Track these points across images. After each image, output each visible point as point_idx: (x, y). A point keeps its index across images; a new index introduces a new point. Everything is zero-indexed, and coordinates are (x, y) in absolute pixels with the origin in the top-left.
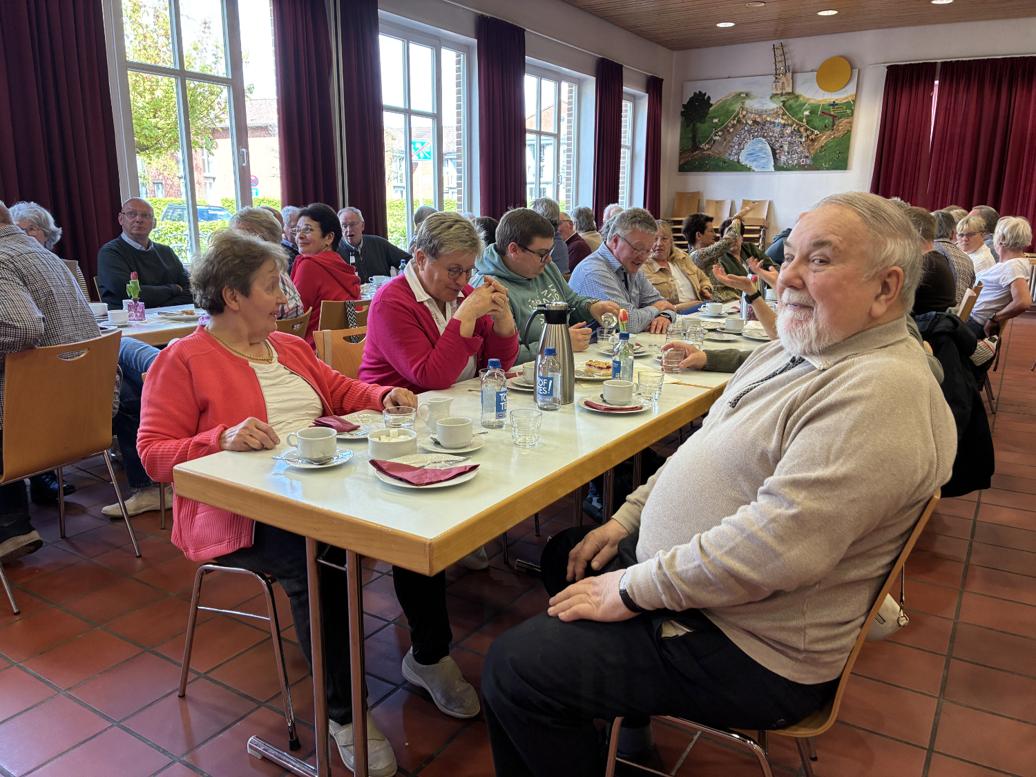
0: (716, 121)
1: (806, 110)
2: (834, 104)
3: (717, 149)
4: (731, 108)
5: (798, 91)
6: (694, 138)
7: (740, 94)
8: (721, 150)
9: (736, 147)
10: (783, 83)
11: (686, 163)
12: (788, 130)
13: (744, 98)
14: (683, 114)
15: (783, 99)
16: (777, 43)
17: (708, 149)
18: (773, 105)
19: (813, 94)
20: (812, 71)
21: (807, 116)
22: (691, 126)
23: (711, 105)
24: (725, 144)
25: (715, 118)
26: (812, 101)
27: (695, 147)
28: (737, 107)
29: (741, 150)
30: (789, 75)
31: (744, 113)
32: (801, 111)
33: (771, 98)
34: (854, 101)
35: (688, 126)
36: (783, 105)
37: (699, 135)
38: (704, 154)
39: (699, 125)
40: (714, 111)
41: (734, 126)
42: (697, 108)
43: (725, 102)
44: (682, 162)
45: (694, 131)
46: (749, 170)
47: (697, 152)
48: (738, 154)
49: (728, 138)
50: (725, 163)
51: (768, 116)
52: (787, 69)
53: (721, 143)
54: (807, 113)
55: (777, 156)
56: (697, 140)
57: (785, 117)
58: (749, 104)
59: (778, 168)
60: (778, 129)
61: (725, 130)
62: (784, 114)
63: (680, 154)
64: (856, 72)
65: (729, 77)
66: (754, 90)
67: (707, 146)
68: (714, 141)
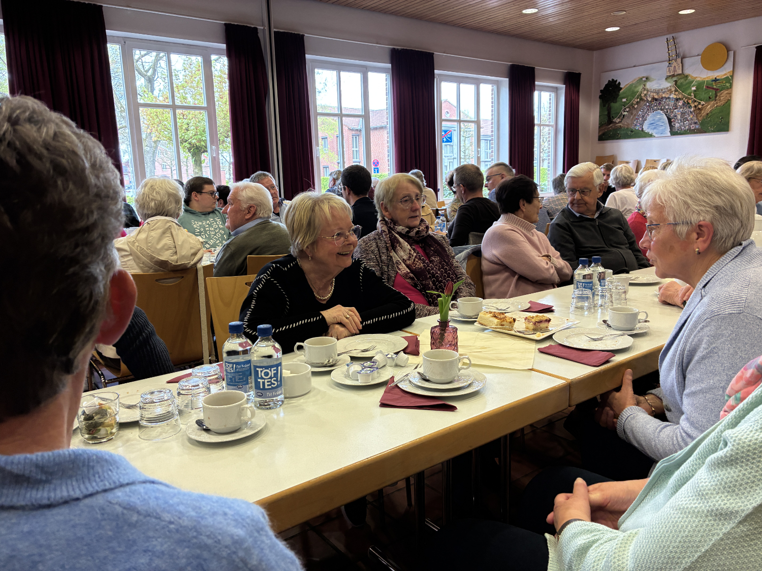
0: (624, 100)
1: (693, 86)
2: (716, 80)
3: (625, 122)
4: (636, 90)
5: (686, 72)
6: (609, 115)
7: (642, 79)
8: (629, 121)
9: (641, 119)
10: (675, 67)
11: (603, 134)
12: (681, 103)
13: (645, 81)
14: (601, 97)
15: (675, 79)
16: (670, 36)
17: (619, 122)
18: (667, 85)
19: (699, 74)
20: (698, 55)
21: (695, 91)
22: (607, 106)
23: (621, 89)
24: (632, 117)
25: (624, 98)
26: (698, 79)
27: (610, 121)
28: (640, 88)
29: (644, 121)
30: (679, 60)
31: (645, 92)
32: (690, 87)
33: (666, 79)
34: (732, 76)
35: (604, 106)
36: (676, 84)
37: (613, 112)
38: (617, 126)
39: (612, 104)
40: (624, 93)
41: (638, 103)
42: (611, 92)
43: (631, 85)
44: (600, 134)
45: (609, 109)
46: (651, 136)
47: (611, 125)
48: (642, 124)
49: (634, 112)
50: (632, 132)
51: (664, 93)
52: (677, 55)
53: (629, 117)
54: (694, 88)
55: (672, 124)
56: (611, 116)
57: (677, 93)
58: (649, 85)
59: (674, 133)
60: (672, 103)
61: (632, 106)
62: (676, 91)
63: (599, 127)
64: (731, 53)
65: (634, 66)
66: (653, 75)
67: (618, 120)
68: (624, 116)
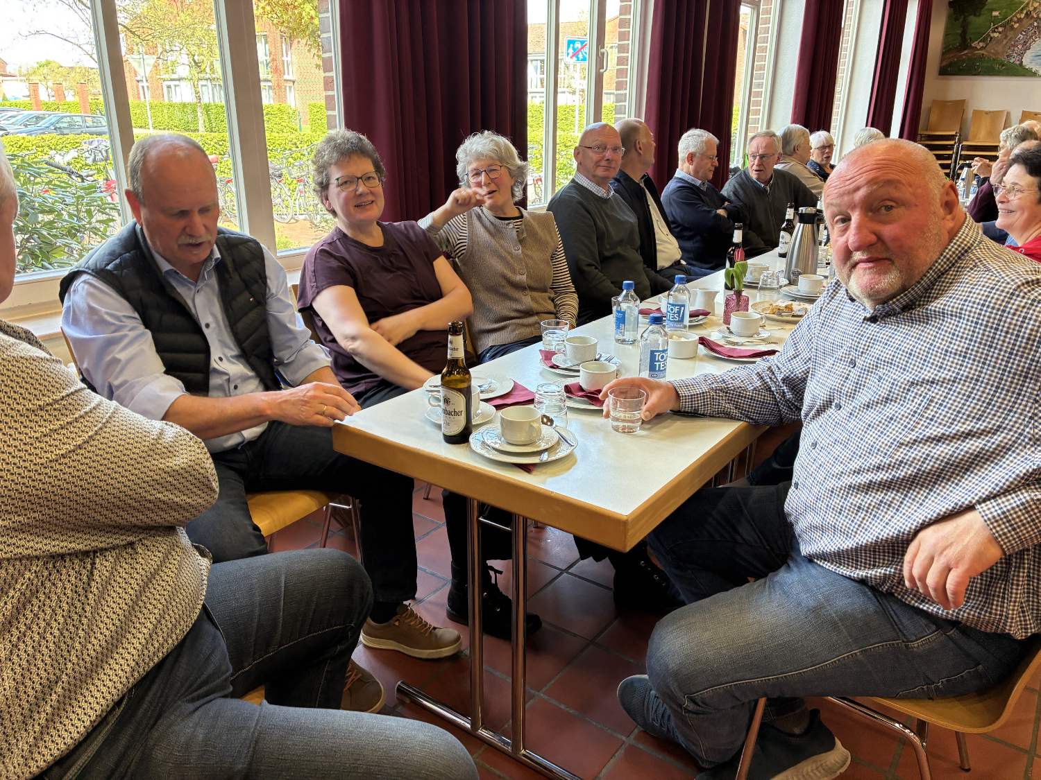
0: (996, 13)
3: (993, 49)
6: (963, 35)
8: (999, 49)
9: (1020, 47)
11: (950, 65)
14: (951, 4)
17: (982, 48)
22: (961, 20)
24: (1004, 42)
25: (996, 10)
27: (965, 44)
29: (1025, 50)
31: (1036, 5)
35: (956, 19)
37: (971, 31)
38: (976, 54)
39: (972, 18)
40: (994, 2)
41: (1020, 20)
44: (944, 63)
45: (965, 27)
46: (1034, 74)
47: (966, 52)
48: (1022, 55)
49: (1011, 34)
50: (1003, 66)
53: (999, 42)
56: (968, 37)
61: (1008, 26)
63: (943, 54)
67: (981, 44)
68: (991, 38)
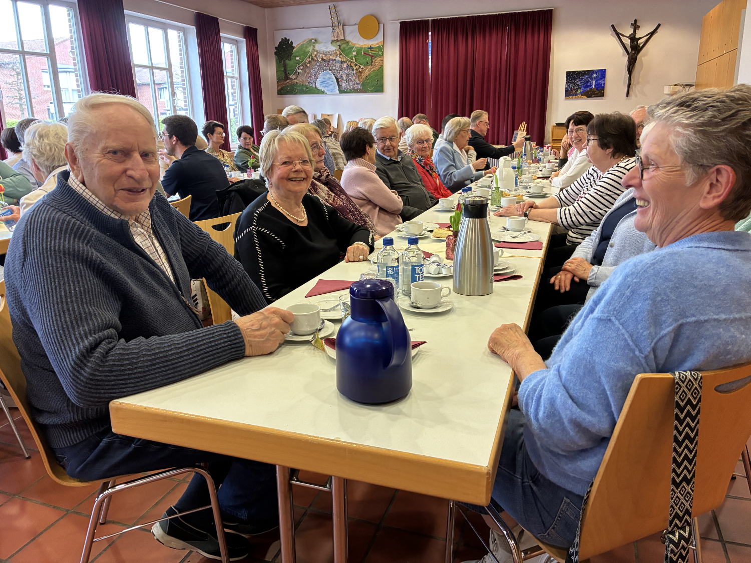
0: (298, 58)
1: (354, 51)
2: (371, 48)
3: (301, 79)
4: (307, 50)
5: (348, 39)
6: (285, 71)
7: (311, 40)
8: (304, 79)
9: (313, 77)
10: (338, 33)
11: (282, 89)
12: (345, 66)
13: (314, 43)
14: (276, 53)
15: (339, 43)
16: (331, 4)
17: (295, 79)
18: (333, 48)
19: (359, 42)
20: (355, 24)
21: (355, 56)
22: (282, 62)
23: (294, 48)
24: (305, 75)
26: (357, 46)
27: (287, 78)
28: (310, 49)
29: (316, 79)
30: (341, 27)
31: (315, 53)
32: (351, 52)
33: (331, 43)
34: (383, 46)
35: (280, 62)
36: (340, 48)
37: (288, 69)
38: (293, 82)
39: (287, 61)
40: (296, 52)
41: (310, 62)
42: (284, 50)
43: (302, 45)
44: (279, 88)
45: (285, 66)
46: (323, 93)
47: (288, 81)
48: (315, 82)
49: (307, 70)
50: (307, 88)
51: (331, 55)
52: (339, 23)
53: (303, 75)
54: (354, 53)
55: (340, 83)
56: (287, 72)
57: (341, 56)
59: (342, 91)
60: (338, 65)
61: (305, 65)
62: (340, 54)
63: (278, 82)
64: (381, 25)
65: (303, 28)
66: (320, 39)
67: (294, 77)
68: (299, 73)
